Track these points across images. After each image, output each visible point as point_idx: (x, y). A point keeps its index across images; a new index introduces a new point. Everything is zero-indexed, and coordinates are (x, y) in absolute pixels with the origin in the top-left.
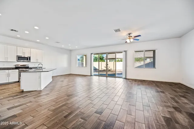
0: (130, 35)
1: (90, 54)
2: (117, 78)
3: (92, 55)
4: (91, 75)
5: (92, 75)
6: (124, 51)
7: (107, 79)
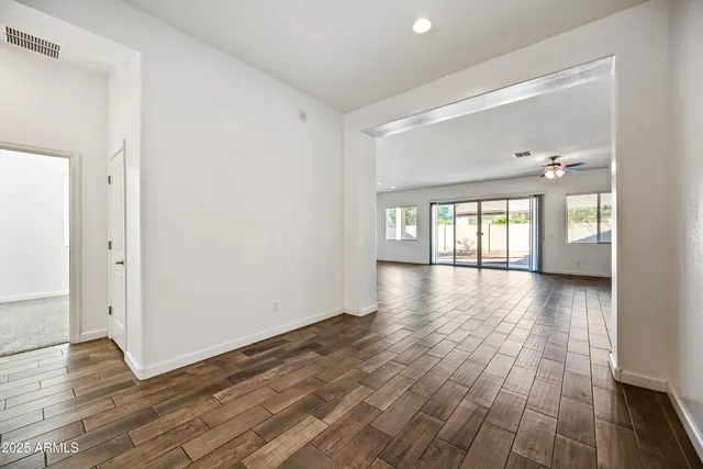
0: (556, 161)
1: (428, 205)
2: (511, 272)
3: (434, 206)
4: (431, 264)
5: (434, 261)
6: (535, 196)
7: (480, 274)
